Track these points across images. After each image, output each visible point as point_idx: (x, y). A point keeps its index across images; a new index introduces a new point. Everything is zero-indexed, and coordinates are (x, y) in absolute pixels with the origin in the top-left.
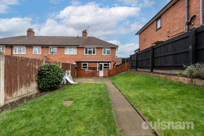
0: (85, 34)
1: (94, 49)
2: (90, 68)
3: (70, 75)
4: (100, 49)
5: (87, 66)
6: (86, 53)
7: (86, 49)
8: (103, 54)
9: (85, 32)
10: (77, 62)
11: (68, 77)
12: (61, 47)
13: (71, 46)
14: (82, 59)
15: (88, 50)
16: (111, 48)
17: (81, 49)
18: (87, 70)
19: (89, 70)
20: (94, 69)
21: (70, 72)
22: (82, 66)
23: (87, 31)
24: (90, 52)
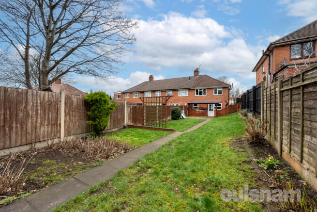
0: (196, 73)
1: (204, 90)
2: (200, 108)
3: (184, 114)
4: (211, 90)
5: (198, 106)
6: (197, 94)
7: (197, 91)
8: (214, 95)
9: (196, 72)
10: (189, 104)
11: (183, 115)
12: (175, 90)
13: (183, 89)
14: (193, 99)
15: (199, 91)
16: (223, 88)
17: (192, 91)
18: (197, 110)
19: (200, 110)
20: (204, 110)
21: (184, 111)
22: (193, 106)
23: (199, 70)
24: (201, 93)
